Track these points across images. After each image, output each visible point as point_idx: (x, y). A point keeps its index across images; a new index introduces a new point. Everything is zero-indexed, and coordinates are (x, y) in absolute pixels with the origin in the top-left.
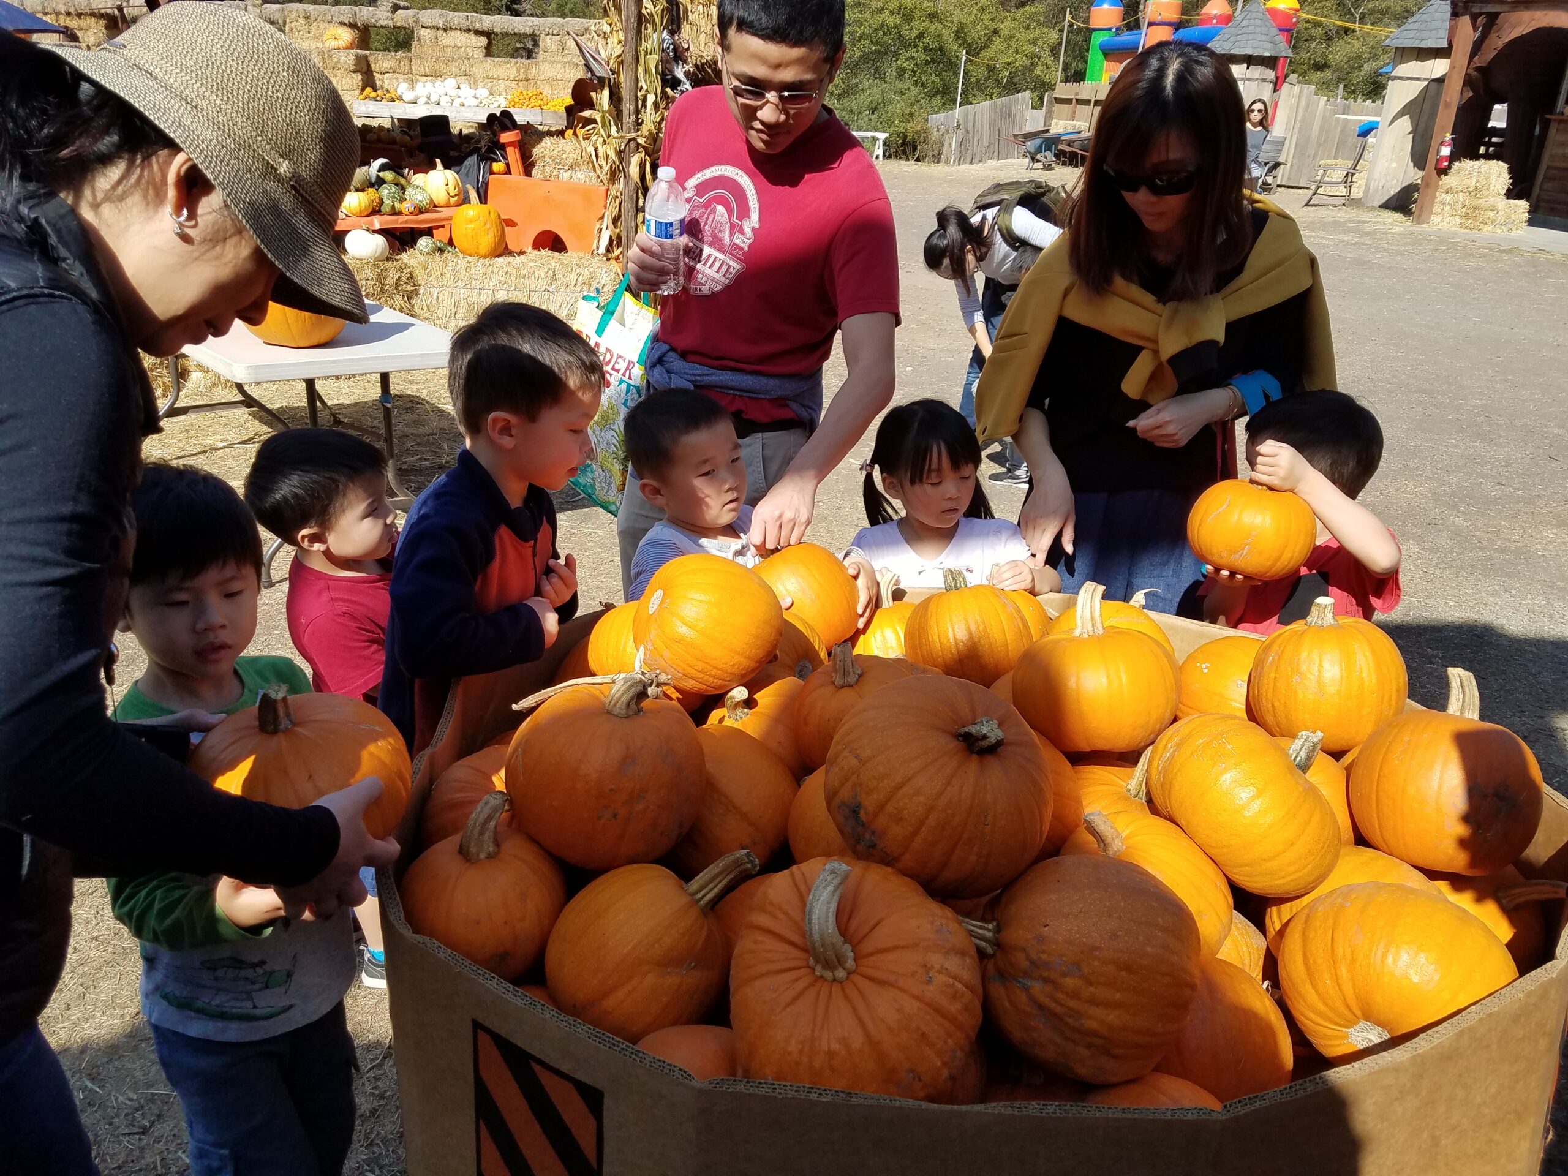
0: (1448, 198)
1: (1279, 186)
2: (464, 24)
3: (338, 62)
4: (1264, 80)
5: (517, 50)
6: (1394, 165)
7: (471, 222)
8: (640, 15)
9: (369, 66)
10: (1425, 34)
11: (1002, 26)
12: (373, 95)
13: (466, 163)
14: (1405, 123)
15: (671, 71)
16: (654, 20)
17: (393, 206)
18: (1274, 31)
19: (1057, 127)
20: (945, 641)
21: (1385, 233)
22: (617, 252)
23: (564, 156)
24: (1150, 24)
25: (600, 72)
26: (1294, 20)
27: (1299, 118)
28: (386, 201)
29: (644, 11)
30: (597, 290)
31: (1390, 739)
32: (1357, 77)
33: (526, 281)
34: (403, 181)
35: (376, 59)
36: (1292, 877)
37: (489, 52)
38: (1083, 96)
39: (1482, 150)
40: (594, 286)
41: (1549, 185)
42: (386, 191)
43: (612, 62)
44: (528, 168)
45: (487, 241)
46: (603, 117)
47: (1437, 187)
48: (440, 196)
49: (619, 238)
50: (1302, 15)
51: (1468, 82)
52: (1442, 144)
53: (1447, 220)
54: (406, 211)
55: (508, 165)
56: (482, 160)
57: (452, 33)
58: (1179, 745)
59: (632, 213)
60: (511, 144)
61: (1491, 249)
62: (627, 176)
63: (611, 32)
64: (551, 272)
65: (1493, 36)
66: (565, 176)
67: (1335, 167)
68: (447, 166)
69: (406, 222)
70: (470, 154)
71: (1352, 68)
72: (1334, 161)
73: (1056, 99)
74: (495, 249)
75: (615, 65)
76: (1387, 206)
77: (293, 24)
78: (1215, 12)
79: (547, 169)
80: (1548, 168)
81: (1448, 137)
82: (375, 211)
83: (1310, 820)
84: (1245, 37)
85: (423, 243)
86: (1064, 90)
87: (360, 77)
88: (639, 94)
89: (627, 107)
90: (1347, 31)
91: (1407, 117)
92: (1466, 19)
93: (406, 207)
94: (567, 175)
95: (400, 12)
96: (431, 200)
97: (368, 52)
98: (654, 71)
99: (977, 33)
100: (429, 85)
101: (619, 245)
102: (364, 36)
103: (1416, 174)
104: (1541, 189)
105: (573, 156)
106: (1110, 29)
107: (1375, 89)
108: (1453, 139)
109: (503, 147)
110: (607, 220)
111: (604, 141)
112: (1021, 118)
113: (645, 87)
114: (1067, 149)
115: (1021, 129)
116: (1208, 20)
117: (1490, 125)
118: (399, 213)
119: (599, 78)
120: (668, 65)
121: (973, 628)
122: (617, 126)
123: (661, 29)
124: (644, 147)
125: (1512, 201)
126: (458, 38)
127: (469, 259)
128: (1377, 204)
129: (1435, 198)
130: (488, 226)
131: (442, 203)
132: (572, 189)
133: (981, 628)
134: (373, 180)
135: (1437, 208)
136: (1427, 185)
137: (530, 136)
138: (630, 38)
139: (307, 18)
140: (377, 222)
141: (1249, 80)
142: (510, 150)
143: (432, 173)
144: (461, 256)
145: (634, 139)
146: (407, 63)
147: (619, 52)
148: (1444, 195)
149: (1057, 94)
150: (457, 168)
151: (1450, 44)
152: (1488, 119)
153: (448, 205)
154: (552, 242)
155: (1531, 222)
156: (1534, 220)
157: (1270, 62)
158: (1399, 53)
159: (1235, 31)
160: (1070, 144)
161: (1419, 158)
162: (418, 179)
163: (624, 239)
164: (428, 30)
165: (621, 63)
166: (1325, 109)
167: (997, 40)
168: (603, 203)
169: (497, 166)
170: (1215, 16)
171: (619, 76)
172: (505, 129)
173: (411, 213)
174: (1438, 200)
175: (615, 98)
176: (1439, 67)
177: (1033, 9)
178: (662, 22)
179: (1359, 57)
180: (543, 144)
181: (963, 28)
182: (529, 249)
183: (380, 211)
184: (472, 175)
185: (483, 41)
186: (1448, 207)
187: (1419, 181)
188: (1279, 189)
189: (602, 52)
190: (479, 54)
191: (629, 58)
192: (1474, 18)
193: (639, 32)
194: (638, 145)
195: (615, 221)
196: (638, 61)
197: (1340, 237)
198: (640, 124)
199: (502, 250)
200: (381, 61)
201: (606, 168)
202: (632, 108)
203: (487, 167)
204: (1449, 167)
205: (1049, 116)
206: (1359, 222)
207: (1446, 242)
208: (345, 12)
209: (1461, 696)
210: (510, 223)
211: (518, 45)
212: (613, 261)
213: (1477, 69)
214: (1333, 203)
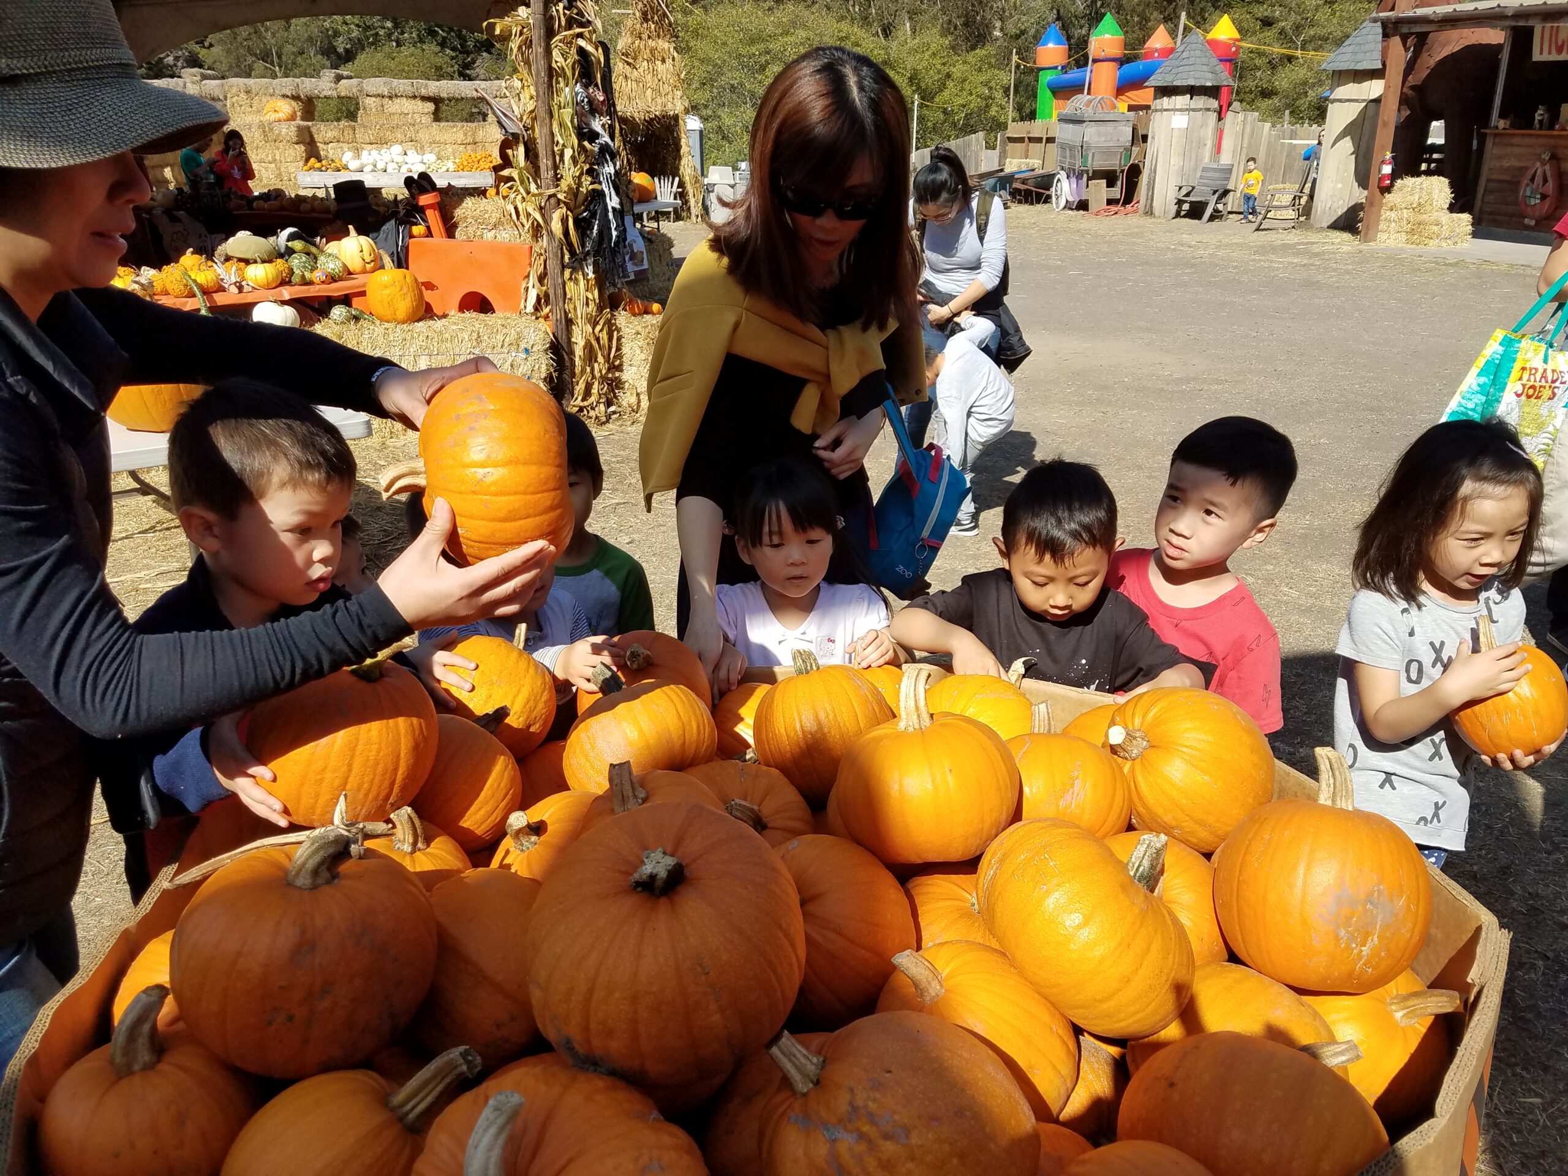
0: (1393, 215)
1: (1230, 213)
2: (410, 90)
3: (279, 134)
4: (1208, 110)
5: (472, 114)
6: (1340, 186)
7: (386, 287)
8: (550, 69)
9: (311, 136)
10: (1360, 56)
11: (954, 70)
12: (318, 165)
13: (384, 228)
14: (1347, 144)
15: (588, 125)
16: (565, 73)
17: (303, 276)
18: (1214, 61)
19: (1012, 166)
20: (792, 734)
21: (1334, 253)
22: (546, 310)
23: (486, 216)
24: (1095, 61)
25: (513, 128)
26: (1234, 49)
27: (1245, 145)
28: (297, 271)
29: (554, 65)
30: (526, 350)
31: (1250, 837)
32: (1303, 103)
33: (448, 345)
34: (313, 250)
35: (319, 130)
36: (1134, 1018)
37: (437, 117)
38: (1035, 134)
39: (1424, 167)
40: (523, 346)
41: (1490, 198)
42: (296, 261)
43: (525, 118)
44: (450, 230)
45: (404, 305)
46: (520, 175)
47: (1381, 205)
48: (355, 264)
49: (547, 295)
50: (1243, 44)
51: (1404, 101)
52: (1383, 162)
53: (1393, 237)
54: (317, 280)
55: (428, 228)
56: (401, 224)
57: (398, 100)
58: (1002, 861)
59: (558, 270)
60: (430, 206)
61: (1438, 264)
62: (550, 233)
63: (523, 88)
64: (475, 335)
65: (1424, 55)
66: (489, 235)
67: (1282, 191)
68: (360, 232)
69: (319, 291)
70: (388, 220)
71: (1299, 94)
72: (1281, 186)
73: (1008, 138)
74: (414, 313)
75: (529, 121)
76: (1336, 226)
77: (234, 99)
78: (1158, 46)
79: (471, 230)
80: (1488, 180)
81: (1389, 155)
82: (285, 282)
83: (1148, 950)
84: (1186, 68)
85: (338, 312)
86: (1016, 129)
87: (303, 148)
88: (556, 149)
89: (544, 162)
90: (1290, 59)
91: (1348, 138)
92: (1396, 40)
93: (317, 276)
94: (491, 235)
95: (343, 81)
96: (345, 266)
97: (310, 123)
98: (569, 124)
99: (930, 79)
100: (374, 153)
101: (547, 303)
102: (309, 107)
103: (1361, 193)
104: (1483, 202)
105: (495, 216)
106: (1056, 68)
107: (1319, 113)
108: (1393, 158)
109: (422, 210)
110: (533, 279)
111: (523, 198)
112: (977, 158)
113: (561, 142)
114: (1022, 187)
115: (976, 170)
116: (1149, 55)
117: (1430, 141)
118: (311, 283)
119: (513, 134)
120: (584, 119)
121: (822, 716)
122: (536, 183)
123: (572, 82)
124: (565, 203)
125: (1455, 215)
126: (407, 105)
127: (387, 325)
128: (1325, 225)
129: (1380, 216)
130: (405, 290)
131: (358, 270)
132: (495, 248)
133: (831, 717)
134: (283, 250)
135: (1382, 226)
136: (1372, 204)
137: (451, 197)
138: (541, 93)
139: (248, 92)
140: (286, 293)
141: (1194, 110)
142: (429, 213)
143: (345, 240)
144: (378, 322)
145: (554, 195)
146: (351, 132)
147: (532, 108)
148: (1388, 213)
149: (1010, 133)
150: (375, 235)
151: (1384, 64)
152: (1427, 138)
153: (364, 272)
154: (478, 303)
155: (1475, 235)
156: (1479, 232)
157: (1212, 92)
158: (1336, 77)
159: (1177, 63)
160: (1024, 181)
161: (1362, 178)
162: (333, 247)
163: (552, 296)
164: (373, 99)
165: (534, 119)
166: (1270, 135)
167: (950, 84)
168: (528, 262)
169: (416, 230)
170: (1156, 50)
171: (533, 131)
172: (424, 191)
173: (323, 282)
174: (1382, 218)
175: (531, 154)
176: (1375, 88)
177: (984, 52)
178: (574, 75)
179: (1305, 83)
180: (464, 205)
181: (916, 74)
182: (453, 311)
183: (290, 281)
184: (392, 241)
185: (430, 107)
186: (1393, 224)
187: (1364, 201)
188: (1231, 216)
189: (515, 108)
190: (427, 119)
191: (542, 113)
192: (1404, 39)
193: (550, 86)
194: (559, 201)
195: (541, 279)
196: (551, 116)
197: (1290, 259)
198: (559, 180)
199: (425, 312)
200: (323, 132)
201: (527, 226)
202: (550, 163)
203: (406, 231)
204: (1392, 185)
205: (1003, 156)
206: (1308, 243)
207: (1393, 258)
208: (287, 84)
209: (1332, 781)
210: (430, 286)
211: (474, 110)
212: (542, 320)
213: (1413, 88)
214: (1283, 226)
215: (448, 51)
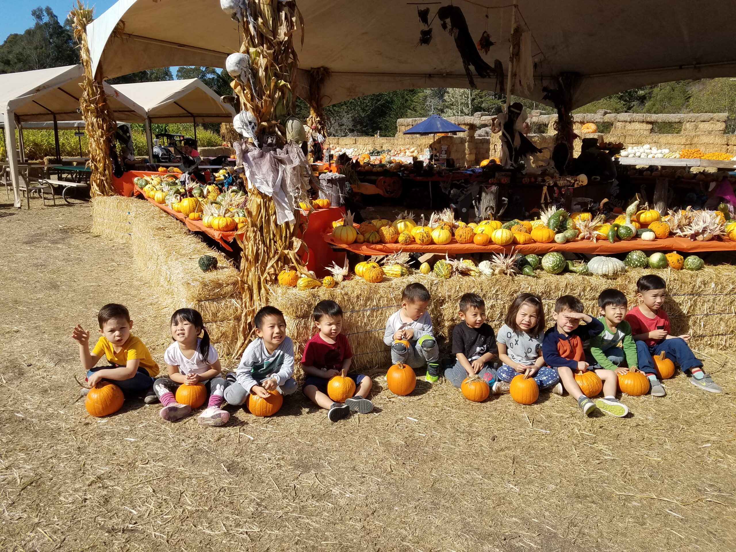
2: (641, 119)
37: (652, 131)
57: (634, 124)
95: (607, 115)
100: (635, 148)
126: (637, 126)
164: (621, 123)
185: (650, 126)
190: (647, 133)
208: (591, 116)
215: (622, 102)
